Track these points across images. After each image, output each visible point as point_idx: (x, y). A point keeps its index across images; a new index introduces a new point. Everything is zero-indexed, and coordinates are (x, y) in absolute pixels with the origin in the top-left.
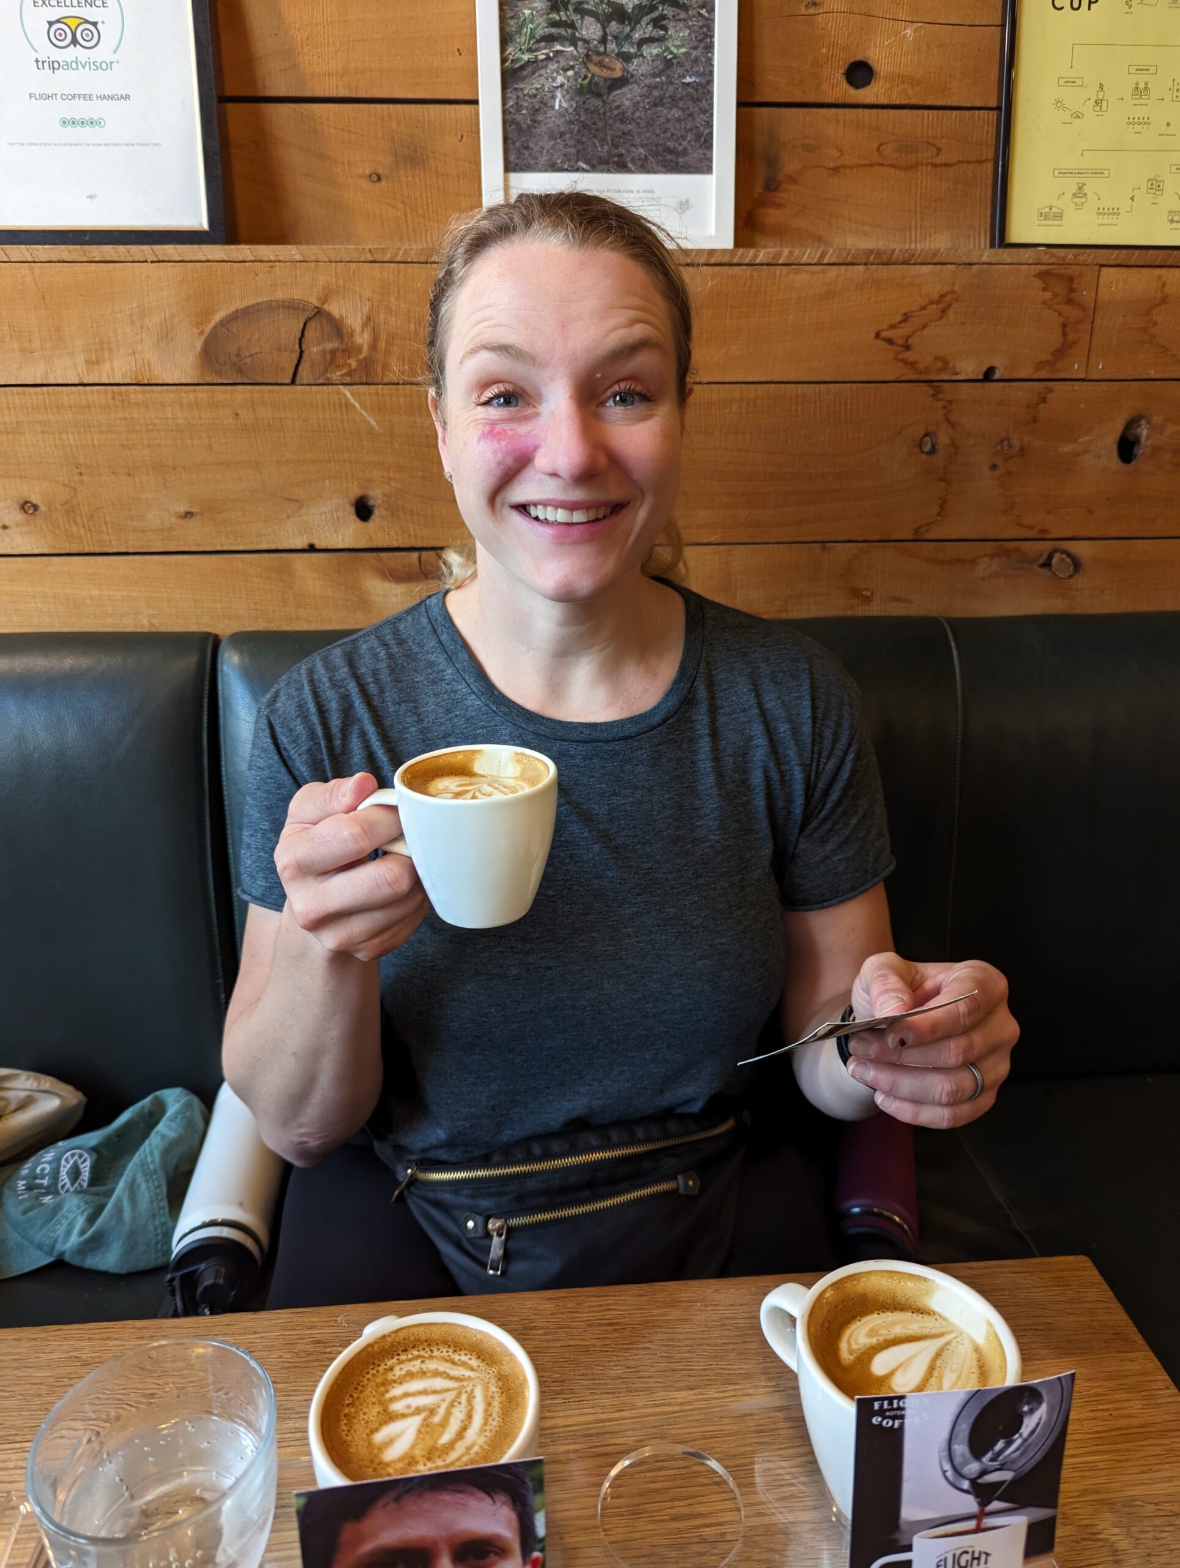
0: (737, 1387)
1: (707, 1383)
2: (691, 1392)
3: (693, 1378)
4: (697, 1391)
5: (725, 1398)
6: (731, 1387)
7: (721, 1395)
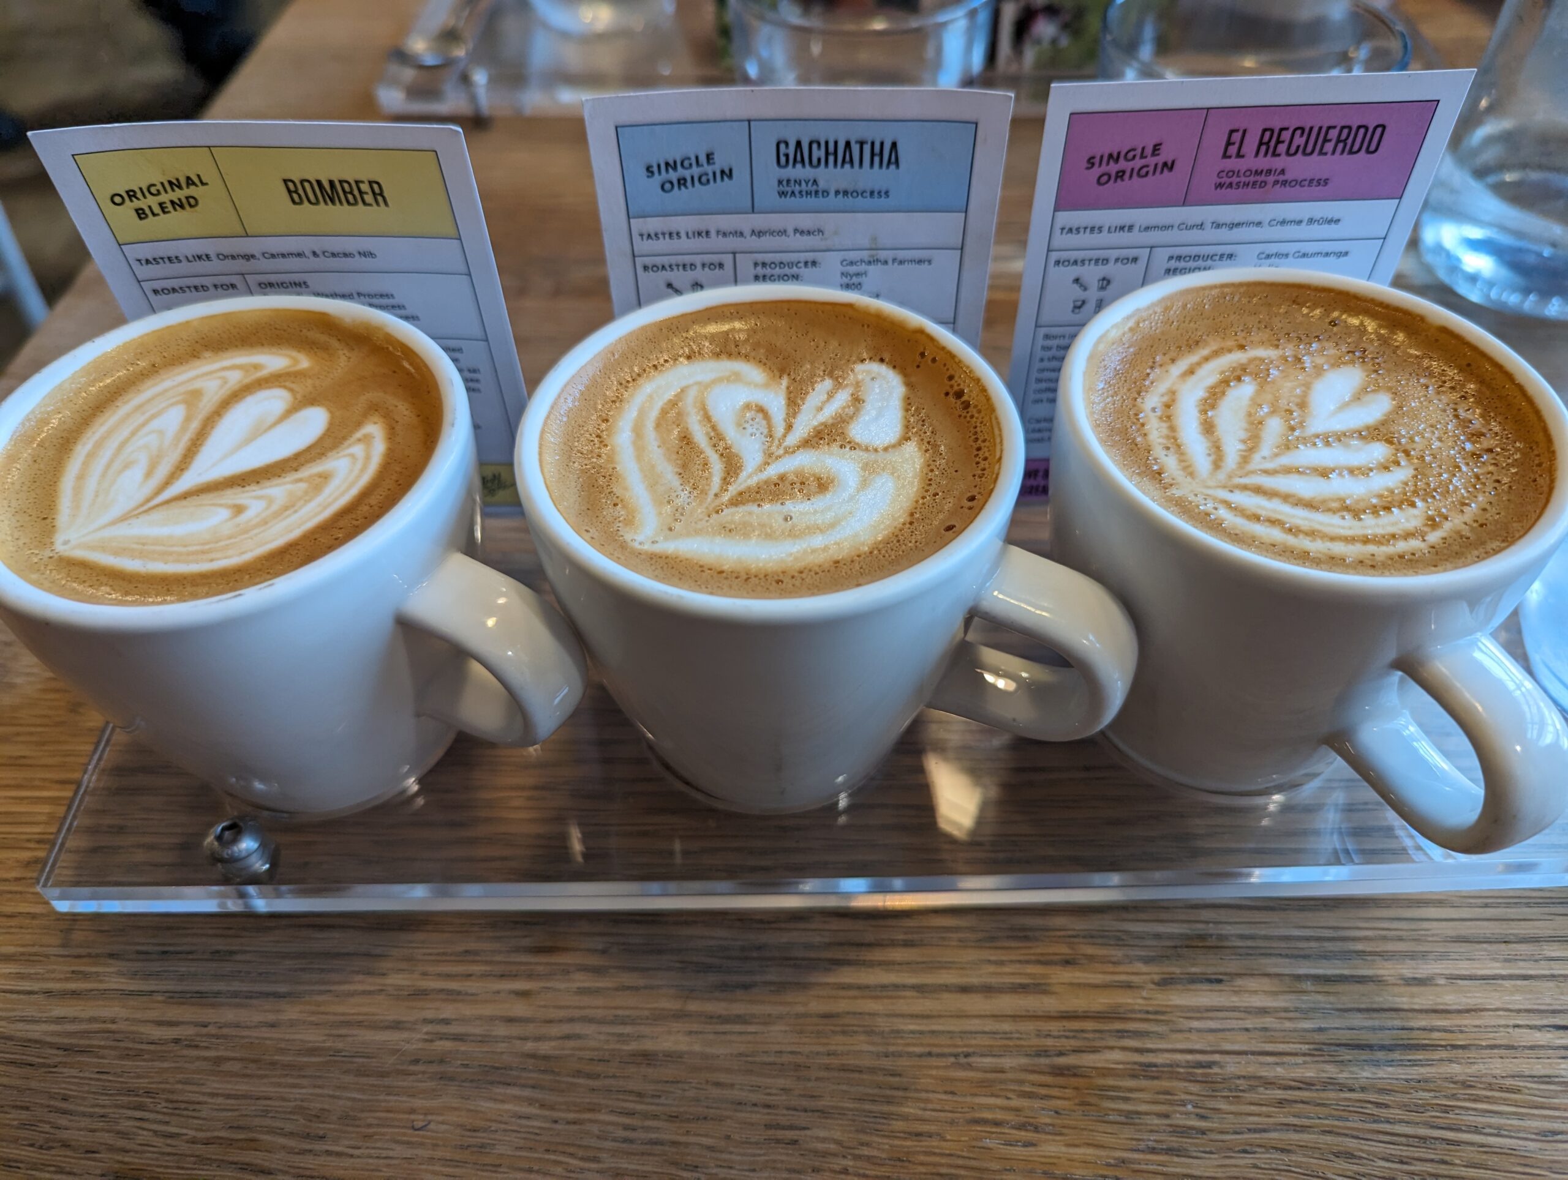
0: (529, 1046)
1: (600, 1068)
2: (648, 1045)
3: (631, 1085)
4: (633, 1046)
5: (571, 1020)
6: (545, 1048)
7: (577, 1028)
